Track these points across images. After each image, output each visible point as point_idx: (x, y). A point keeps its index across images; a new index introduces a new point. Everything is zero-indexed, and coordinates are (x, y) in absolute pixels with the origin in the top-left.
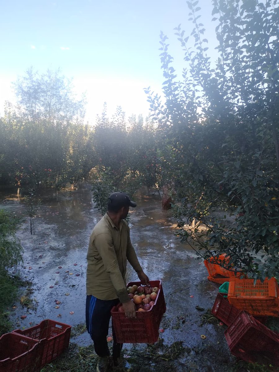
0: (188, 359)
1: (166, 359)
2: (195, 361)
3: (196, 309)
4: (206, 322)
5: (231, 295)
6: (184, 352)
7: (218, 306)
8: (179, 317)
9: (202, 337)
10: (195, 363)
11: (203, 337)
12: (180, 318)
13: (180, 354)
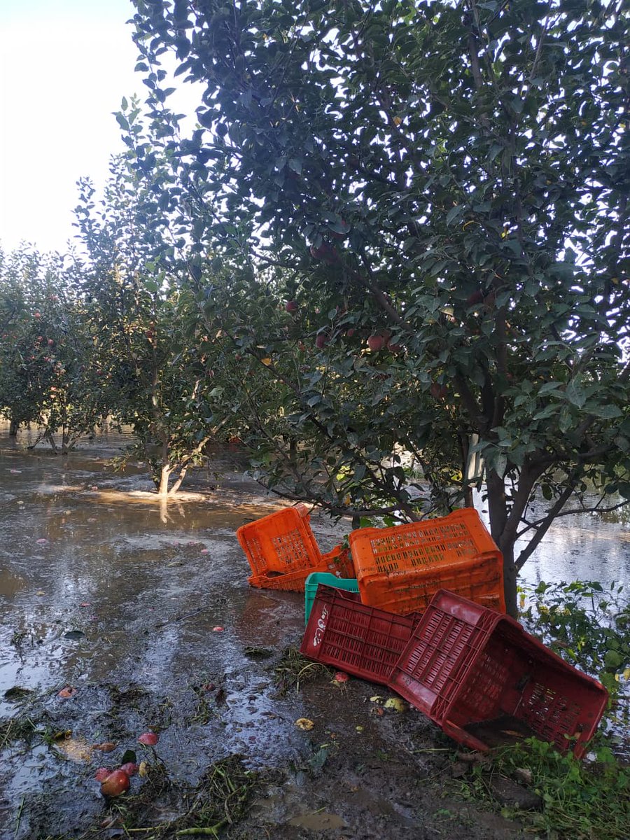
0: (293, 805)
1: (207, 830)
2: (322, 804)
3: (246, 655)
4: (295, 683)
5: (371, 573)
6: (264, 787)
7: (322, 626)
8: (198, 686)
9: (302, 726)
10: (327, 810)
11: (304, 723)
12: (203, 689)
13: (251, 794)
